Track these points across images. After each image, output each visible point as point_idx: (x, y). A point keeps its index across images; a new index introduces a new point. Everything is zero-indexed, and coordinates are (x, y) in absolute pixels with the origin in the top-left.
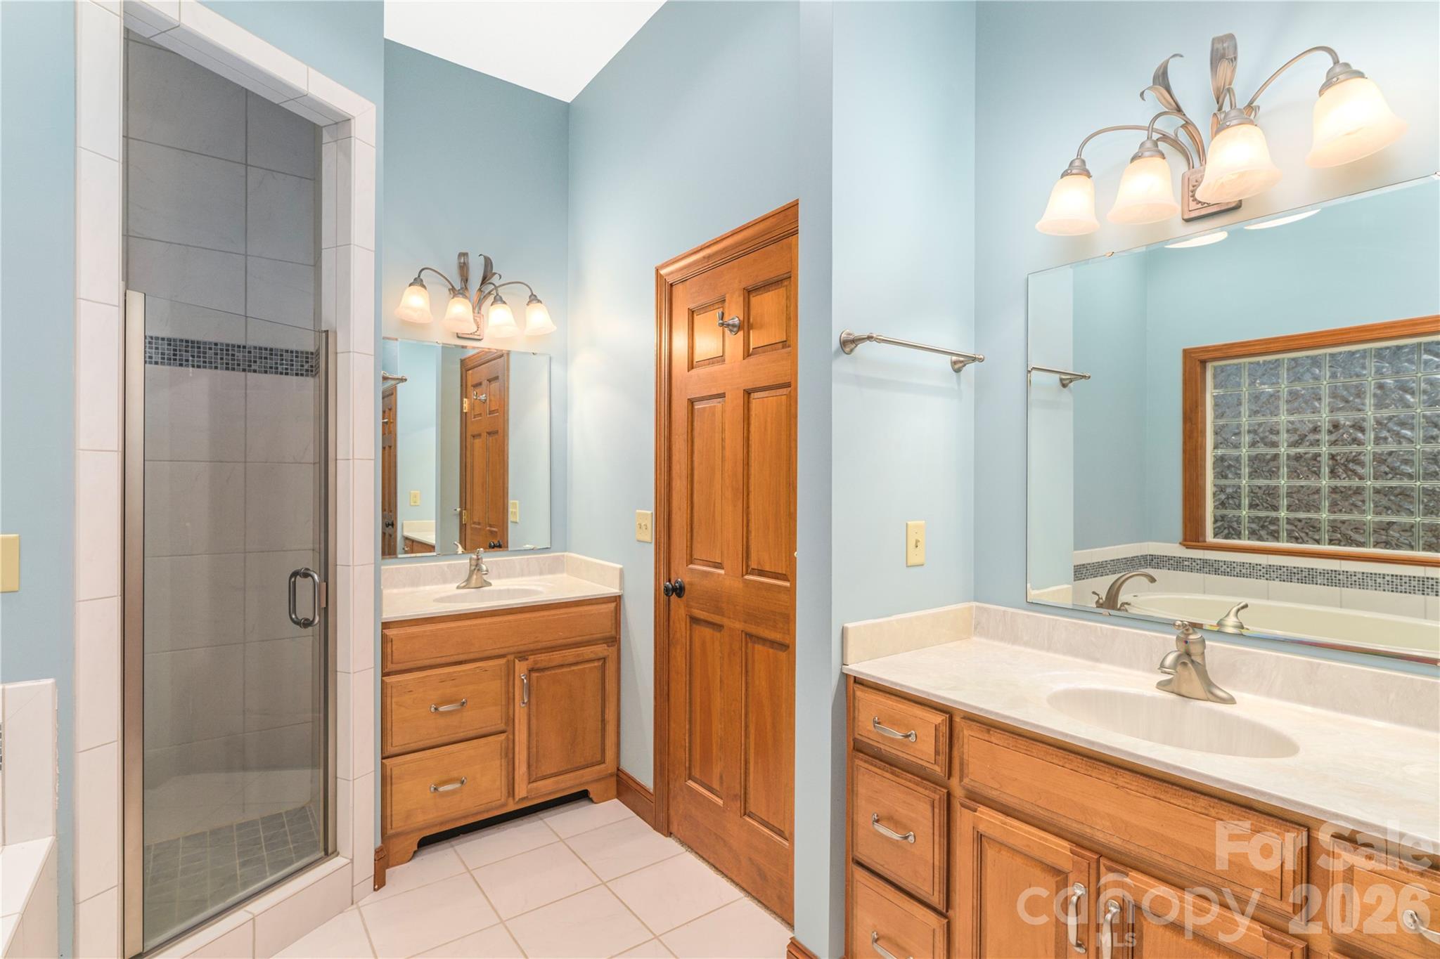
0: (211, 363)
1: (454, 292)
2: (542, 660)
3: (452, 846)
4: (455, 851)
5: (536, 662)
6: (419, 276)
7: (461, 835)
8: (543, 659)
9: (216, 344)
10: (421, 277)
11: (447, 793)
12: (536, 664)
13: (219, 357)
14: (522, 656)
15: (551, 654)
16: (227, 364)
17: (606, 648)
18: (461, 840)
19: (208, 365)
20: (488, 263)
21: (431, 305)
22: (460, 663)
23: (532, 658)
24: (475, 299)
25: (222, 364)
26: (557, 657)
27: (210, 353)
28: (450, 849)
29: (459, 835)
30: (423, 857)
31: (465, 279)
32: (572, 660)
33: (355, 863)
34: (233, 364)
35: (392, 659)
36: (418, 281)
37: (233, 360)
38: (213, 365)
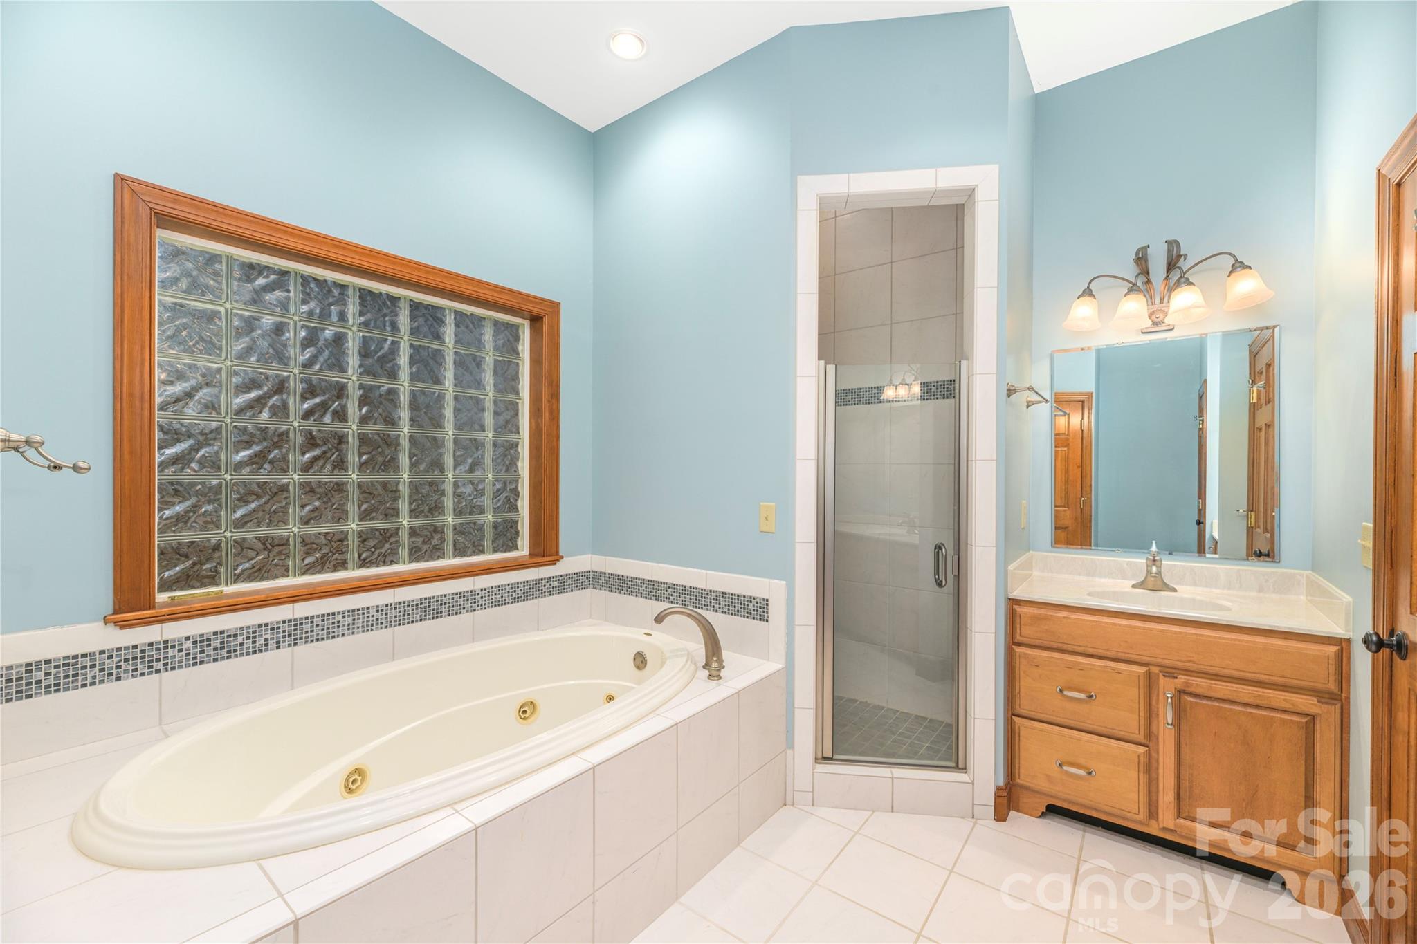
0: (934, 395)
1: (1133, 289)
2: (1197, 684)
3: (1084, 831)
4: (1083, 837)
5: (1187, 684)
6: (1088, 287)
7: (1101, 828)
8: (1201, 684)
9: (937, 382)
10: (1090, 288)
11: (1067, 773)
12: (1188, 687)
13: (939, 390)
14: (1170, 672)
15: (1213, 682)
16: (944, 394)
17: (1316, 703)
18: (1097, 832)
19: (932, 397)
20: (1173, 246)
21: (1100, 312)
22: (1092, 656)
23: (1182, 679)
24: (1162, 288)
25: (940, 395)
26: (1223, 689)
27: (934, 389)
28: (1081, 833)
29: (1099, 826)
30: (1052, 822)
31: (1145, 272)
32: (1246, 699)
33: (975, 785)
34: (947, 394)
35: (1020, 633)
36: (1088, 292)
37: (947, 391)
38: (936, 397)
